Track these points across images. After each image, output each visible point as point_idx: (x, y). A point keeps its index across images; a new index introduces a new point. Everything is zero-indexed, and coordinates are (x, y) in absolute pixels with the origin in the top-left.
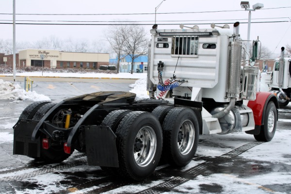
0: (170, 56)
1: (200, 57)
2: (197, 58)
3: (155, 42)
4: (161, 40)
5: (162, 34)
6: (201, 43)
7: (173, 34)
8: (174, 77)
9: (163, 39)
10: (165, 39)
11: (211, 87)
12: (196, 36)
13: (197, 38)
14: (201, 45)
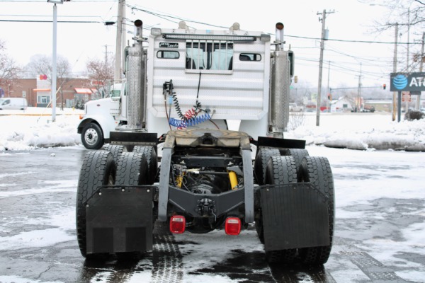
0: (183, 72)
1: (235, 74)
2: (231, 74)
3: (155, 49)
4: (166, 46)
5: (170, 36)
6: (237, 52)
7: (187, 37)
8: (198, 105)
9: (170, 44)
10: (174, 44)
11: (257, 119)
12: (229, 42)
13: (231, 46)
14: (238, 55)
